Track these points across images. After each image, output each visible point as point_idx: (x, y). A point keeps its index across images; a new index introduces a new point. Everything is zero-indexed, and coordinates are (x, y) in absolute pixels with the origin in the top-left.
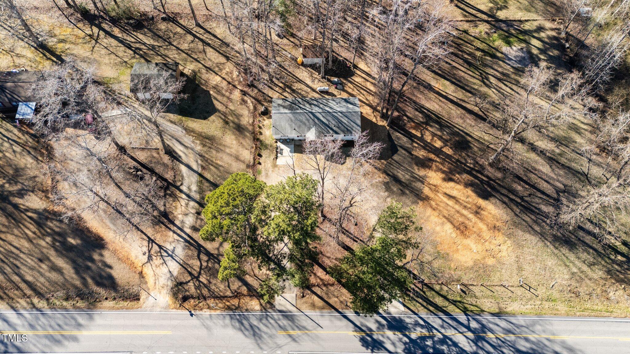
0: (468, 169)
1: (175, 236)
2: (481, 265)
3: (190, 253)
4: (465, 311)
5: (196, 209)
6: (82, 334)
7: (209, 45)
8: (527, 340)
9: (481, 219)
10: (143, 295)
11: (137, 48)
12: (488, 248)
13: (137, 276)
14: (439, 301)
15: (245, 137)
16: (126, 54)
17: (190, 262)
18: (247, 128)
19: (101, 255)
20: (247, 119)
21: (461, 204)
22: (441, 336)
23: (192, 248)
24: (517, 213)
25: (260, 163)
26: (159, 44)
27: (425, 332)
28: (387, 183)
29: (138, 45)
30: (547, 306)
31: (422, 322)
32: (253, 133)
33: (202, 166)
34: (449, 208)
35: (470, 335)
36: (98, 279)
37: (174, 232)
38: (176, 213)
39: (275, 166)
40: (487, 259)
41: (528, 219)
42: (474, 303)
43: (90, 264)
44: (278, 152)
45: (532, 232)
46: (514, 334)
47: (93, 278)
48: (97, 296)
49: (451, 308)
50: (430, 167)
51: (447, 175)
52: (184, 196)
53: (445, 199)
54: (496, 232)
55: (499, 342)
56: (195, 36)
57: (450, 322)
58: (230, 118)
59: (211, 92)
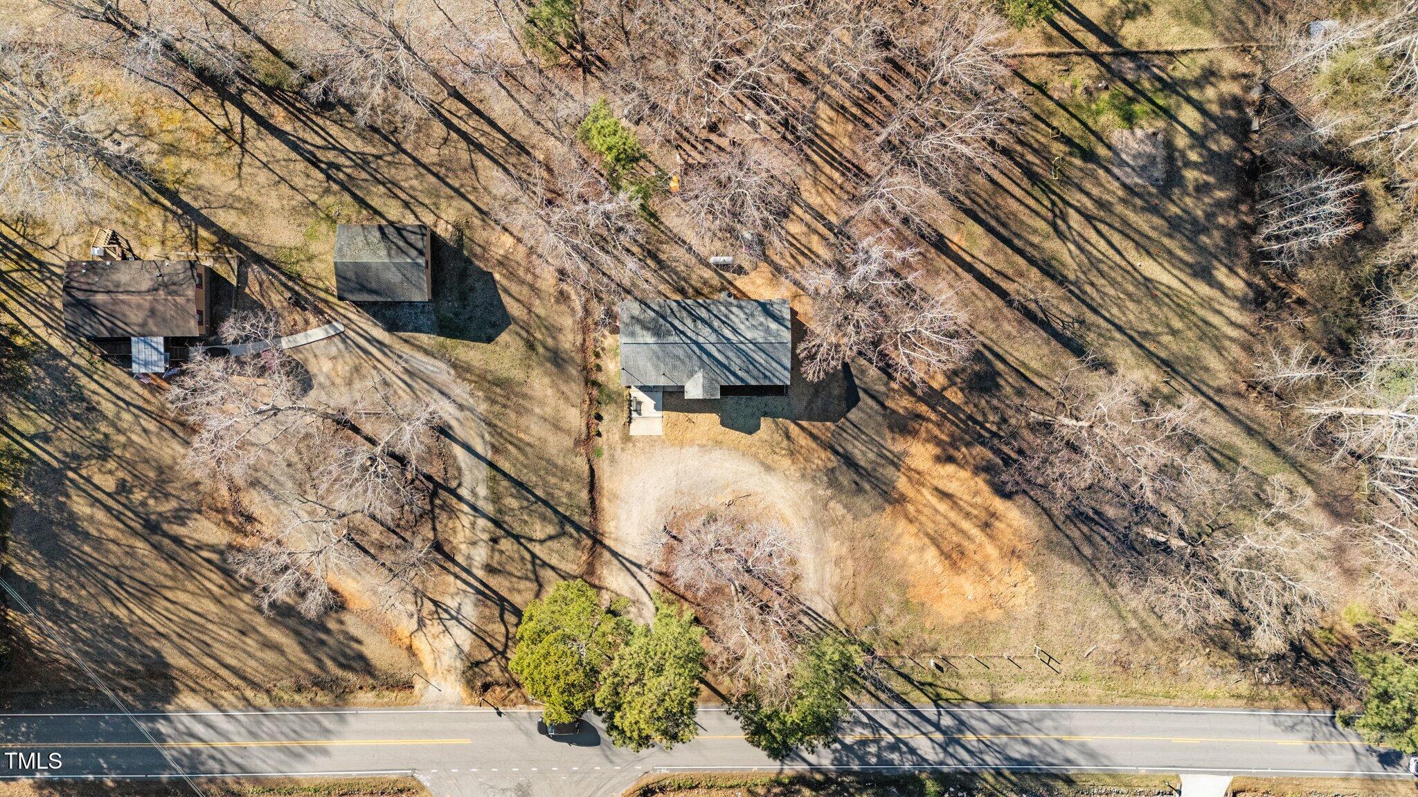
0: (987, 435)
1: (459, 582)
2: (976, 623)
3: (487, 612)
4: (936, 700)
5: (490, 532)
6: (334, 744)
7: (480, 148)
8: (1026, 742)
9: (991, 537)
10: (419, 684)
11: (331, 165)
12: (994, 591)
13: (405, 654)
14: (897, 685)
15: (568, 379)
16: (309, 182)
17: (490, 628)
18: (572, 358)
19: (341, 622)
20: (570, 337)
21: (961, 509)
22: (891, 739)
23: (490, 603)
24: (1059, 523)
25: (599, 434)
26: (374, 151)
27: (868, 734)
28: (833, 470)
29: (331, 156)
30: (1070, 689)
31: (865, 720)
32: (585, 368)
33: (493, 446)
34: (938, 518)
35: (938, 737)
36: (342, 660)
37: (457, 577)
38: (455, 542)
39: (627, 438)
40: (988, 612)
41: (1076, 534)
42: (953, 686)
43: (324, 637)
44: (633, 408)
45: (1077, 559)
46: (1007, 734)
47: (334, 659)
48: (344, 684)
49: (915, 696)
50: (914, 433)
51: (944, 450)
52: (466, 508)
53: (934, 500)
54: (1015, 560)
55: (982, 746)
56: (449, 125)
57: (910, 717)
58: (538, 335)
59: (497, 276)
